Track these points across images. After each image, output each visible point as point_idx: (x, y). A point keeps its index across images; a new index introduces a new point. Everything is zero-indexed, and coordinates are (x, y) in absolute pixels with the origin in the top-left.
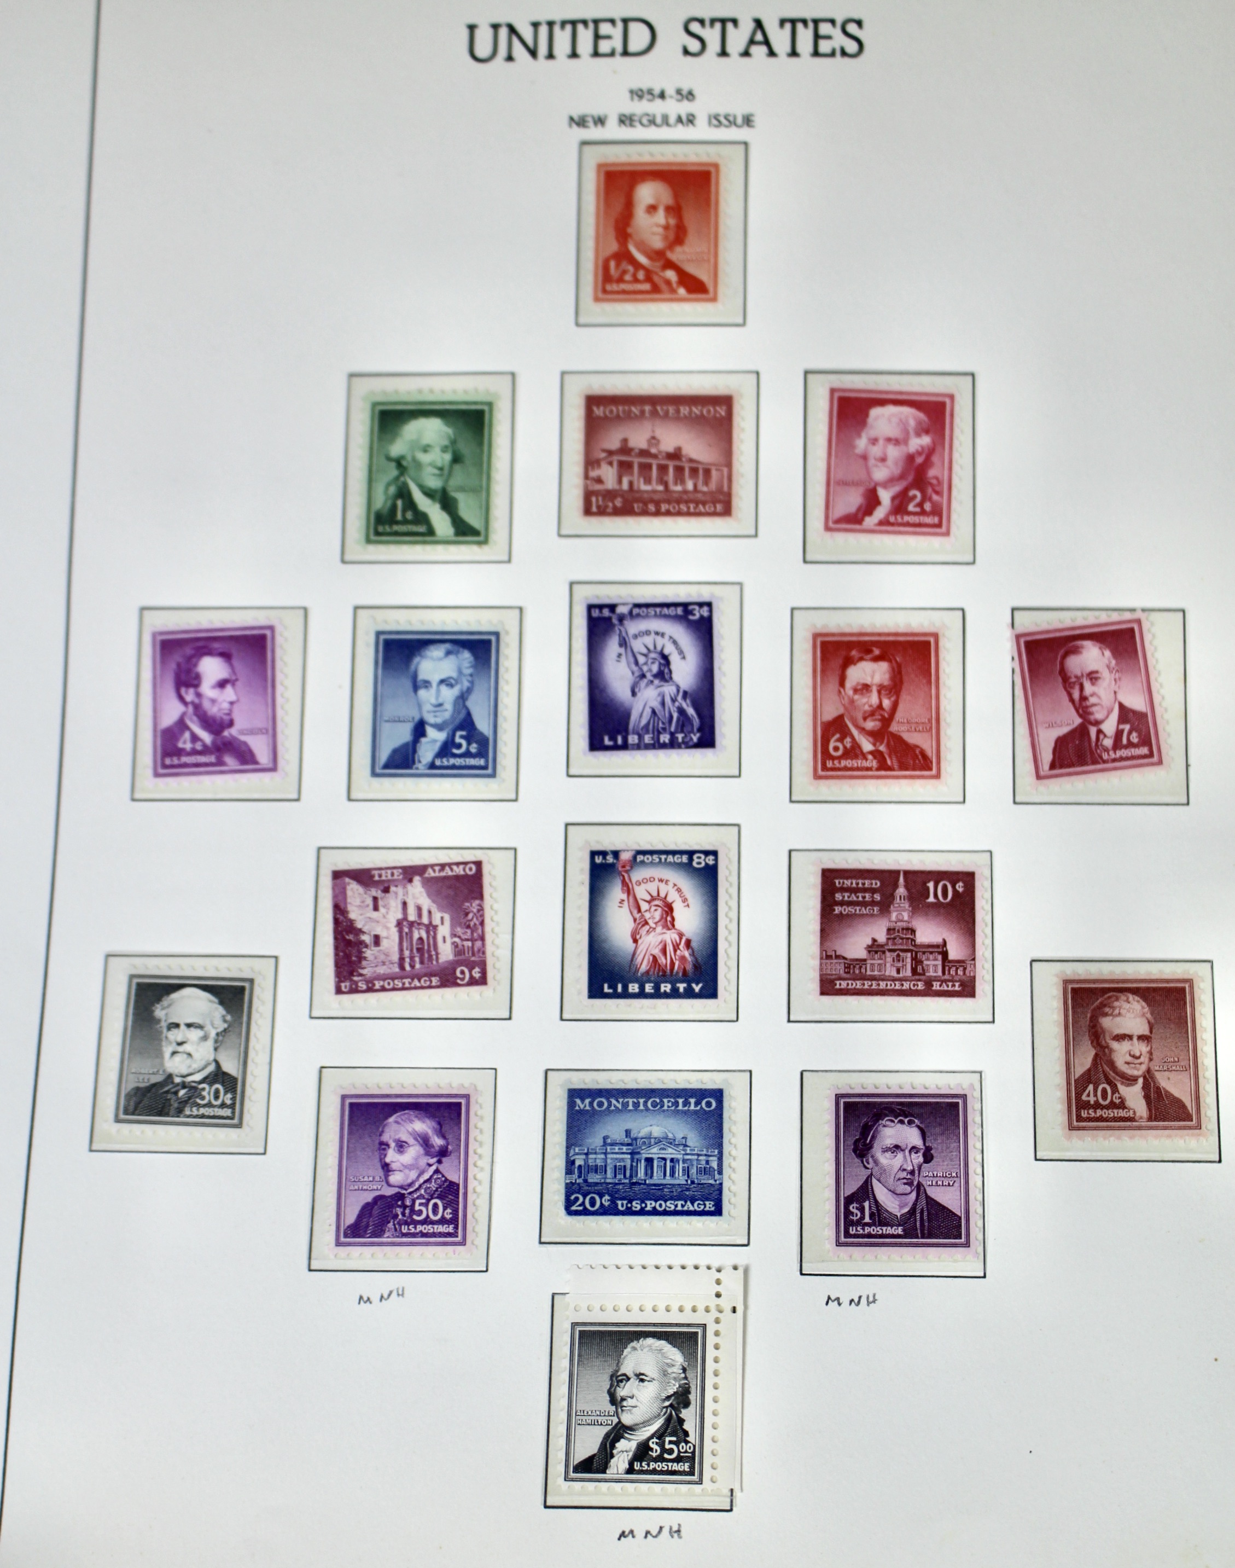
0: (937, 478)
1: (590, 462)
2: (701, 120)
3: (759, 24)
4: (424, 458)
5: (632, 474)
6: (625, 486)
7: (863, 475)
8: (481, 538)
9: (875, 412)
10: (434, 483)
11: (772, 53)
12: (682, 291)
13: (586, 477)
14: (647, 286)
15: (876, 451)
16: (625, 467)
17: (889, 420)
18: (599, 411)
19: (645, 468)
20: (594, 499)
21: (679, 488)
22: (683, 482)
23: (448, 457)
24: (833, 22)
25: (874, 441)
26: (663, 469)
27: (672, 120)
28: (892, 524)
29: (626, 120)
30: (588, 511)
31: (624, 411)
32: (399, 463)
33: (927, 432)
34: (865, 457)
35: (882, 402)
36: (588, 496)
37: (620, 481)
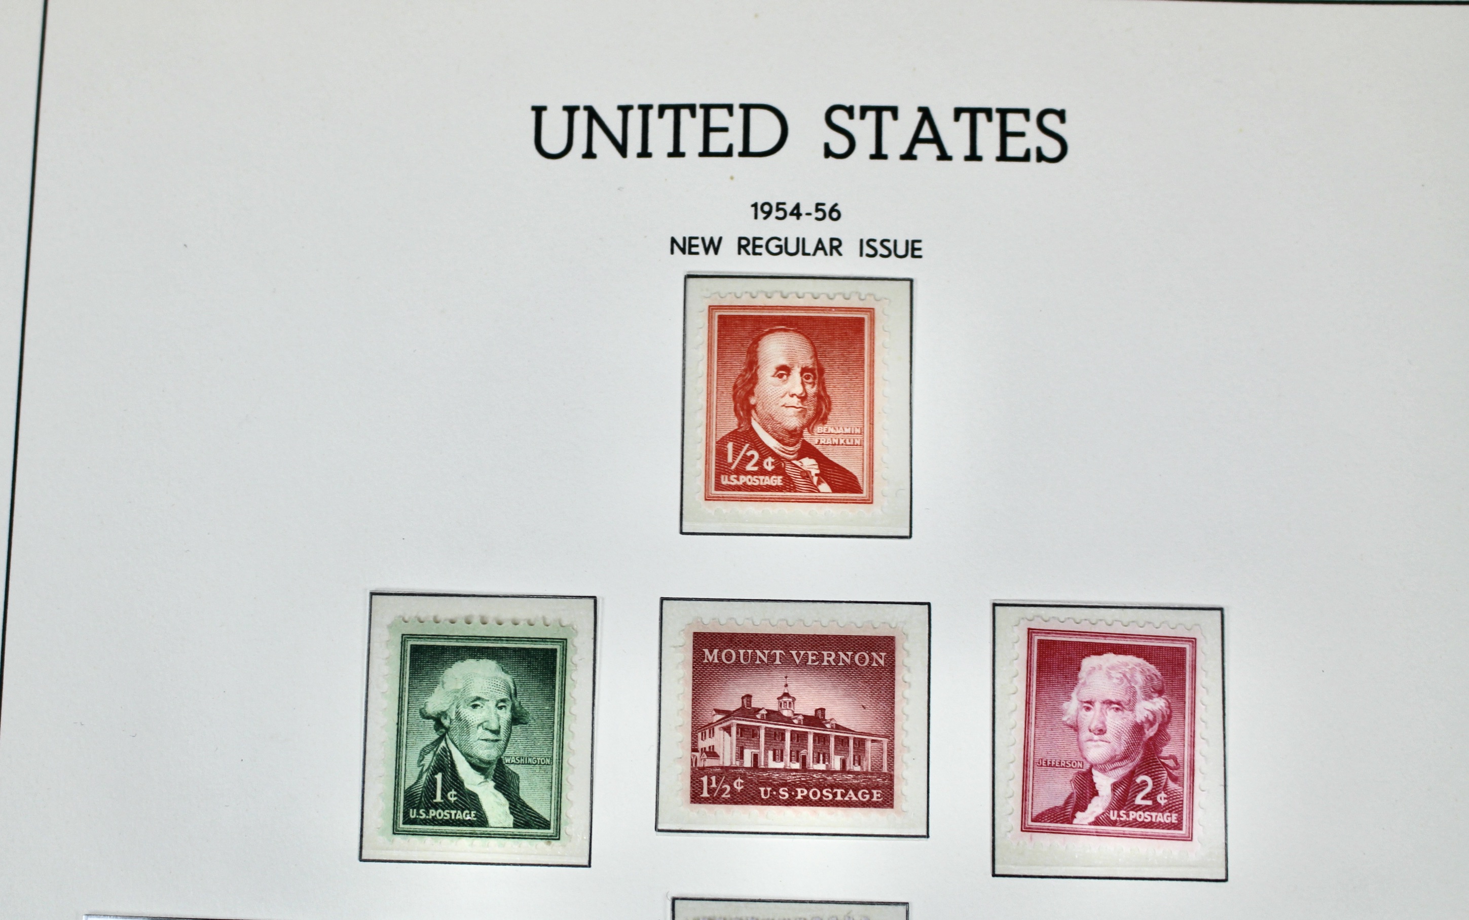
0: (1174, 758)
1: (699, 728)
2: (850, 248)
3: (926, 114)
4: (474, 716)
5: (758, 747)
6: (748, 762)
7: (1074, 755)
8: (550, 832)
9: (1088, 663)
10: (486, 752)
11: (944, 156)
12: (824, 487)
13: (694, 750)
14: (777, 481)
15: (1090, 719)
16: (747, 734)
17: (1110, 677)
18: (711, 656)
19: (775, 737)
20: (705, 779)
21: (821, 766)
22: (827, 758)
23: (506, 715)
24: (1026, 113)
25: (1088, 705)
26: (799, 738)
27: (810, 247)
28: (1114, 823)
29: (746, 245)
30: (696, 798)
31: (746, 654)
32: (438, 720)
33: (1160, 693)
34: (1075, 728)
35: (1099, 650)
36: (697, 774)
37: (741, 756)
